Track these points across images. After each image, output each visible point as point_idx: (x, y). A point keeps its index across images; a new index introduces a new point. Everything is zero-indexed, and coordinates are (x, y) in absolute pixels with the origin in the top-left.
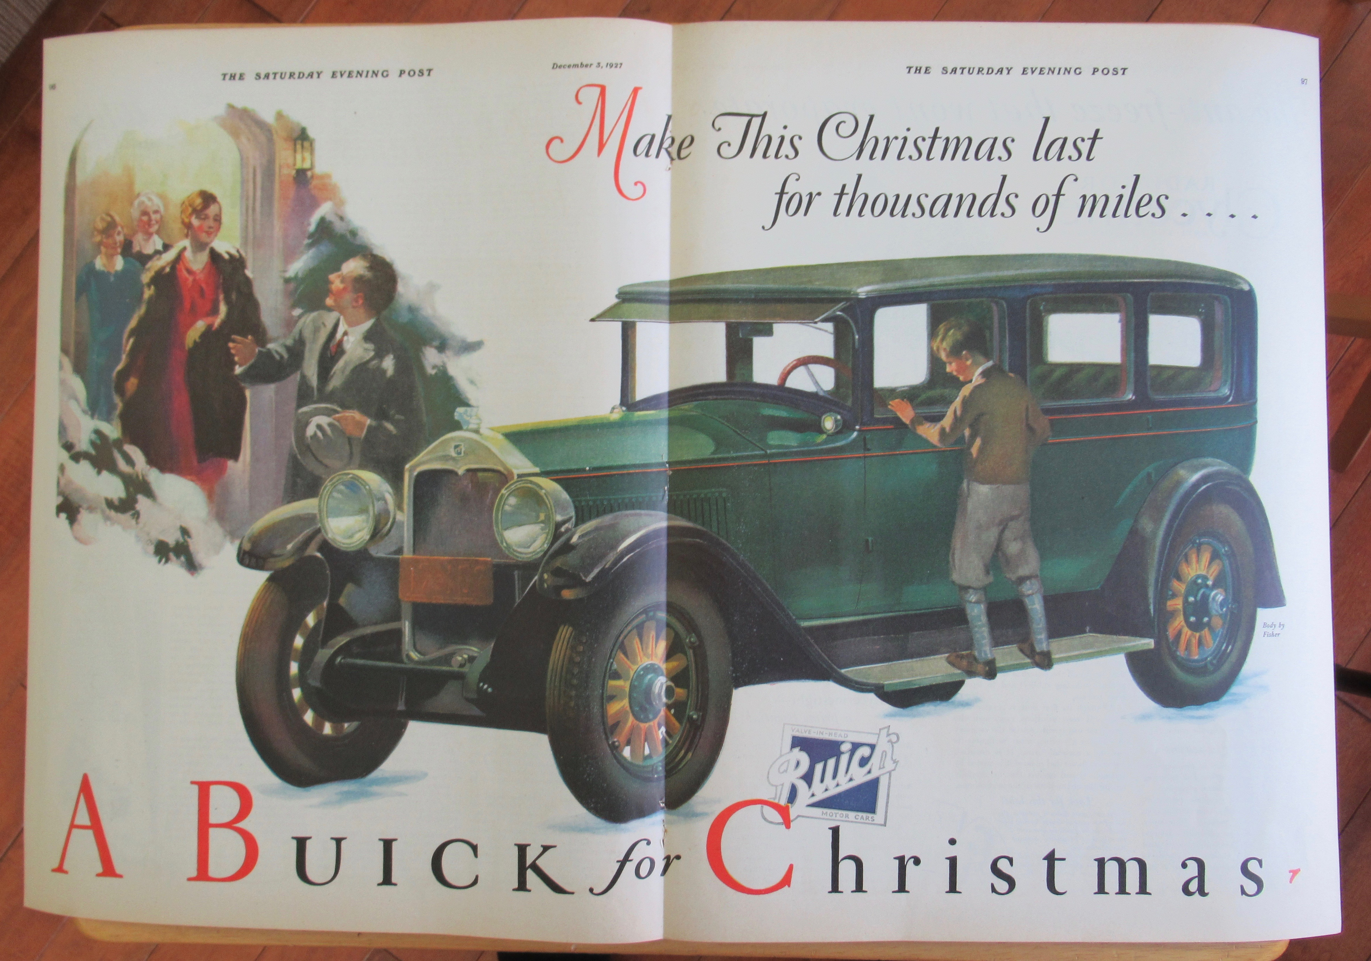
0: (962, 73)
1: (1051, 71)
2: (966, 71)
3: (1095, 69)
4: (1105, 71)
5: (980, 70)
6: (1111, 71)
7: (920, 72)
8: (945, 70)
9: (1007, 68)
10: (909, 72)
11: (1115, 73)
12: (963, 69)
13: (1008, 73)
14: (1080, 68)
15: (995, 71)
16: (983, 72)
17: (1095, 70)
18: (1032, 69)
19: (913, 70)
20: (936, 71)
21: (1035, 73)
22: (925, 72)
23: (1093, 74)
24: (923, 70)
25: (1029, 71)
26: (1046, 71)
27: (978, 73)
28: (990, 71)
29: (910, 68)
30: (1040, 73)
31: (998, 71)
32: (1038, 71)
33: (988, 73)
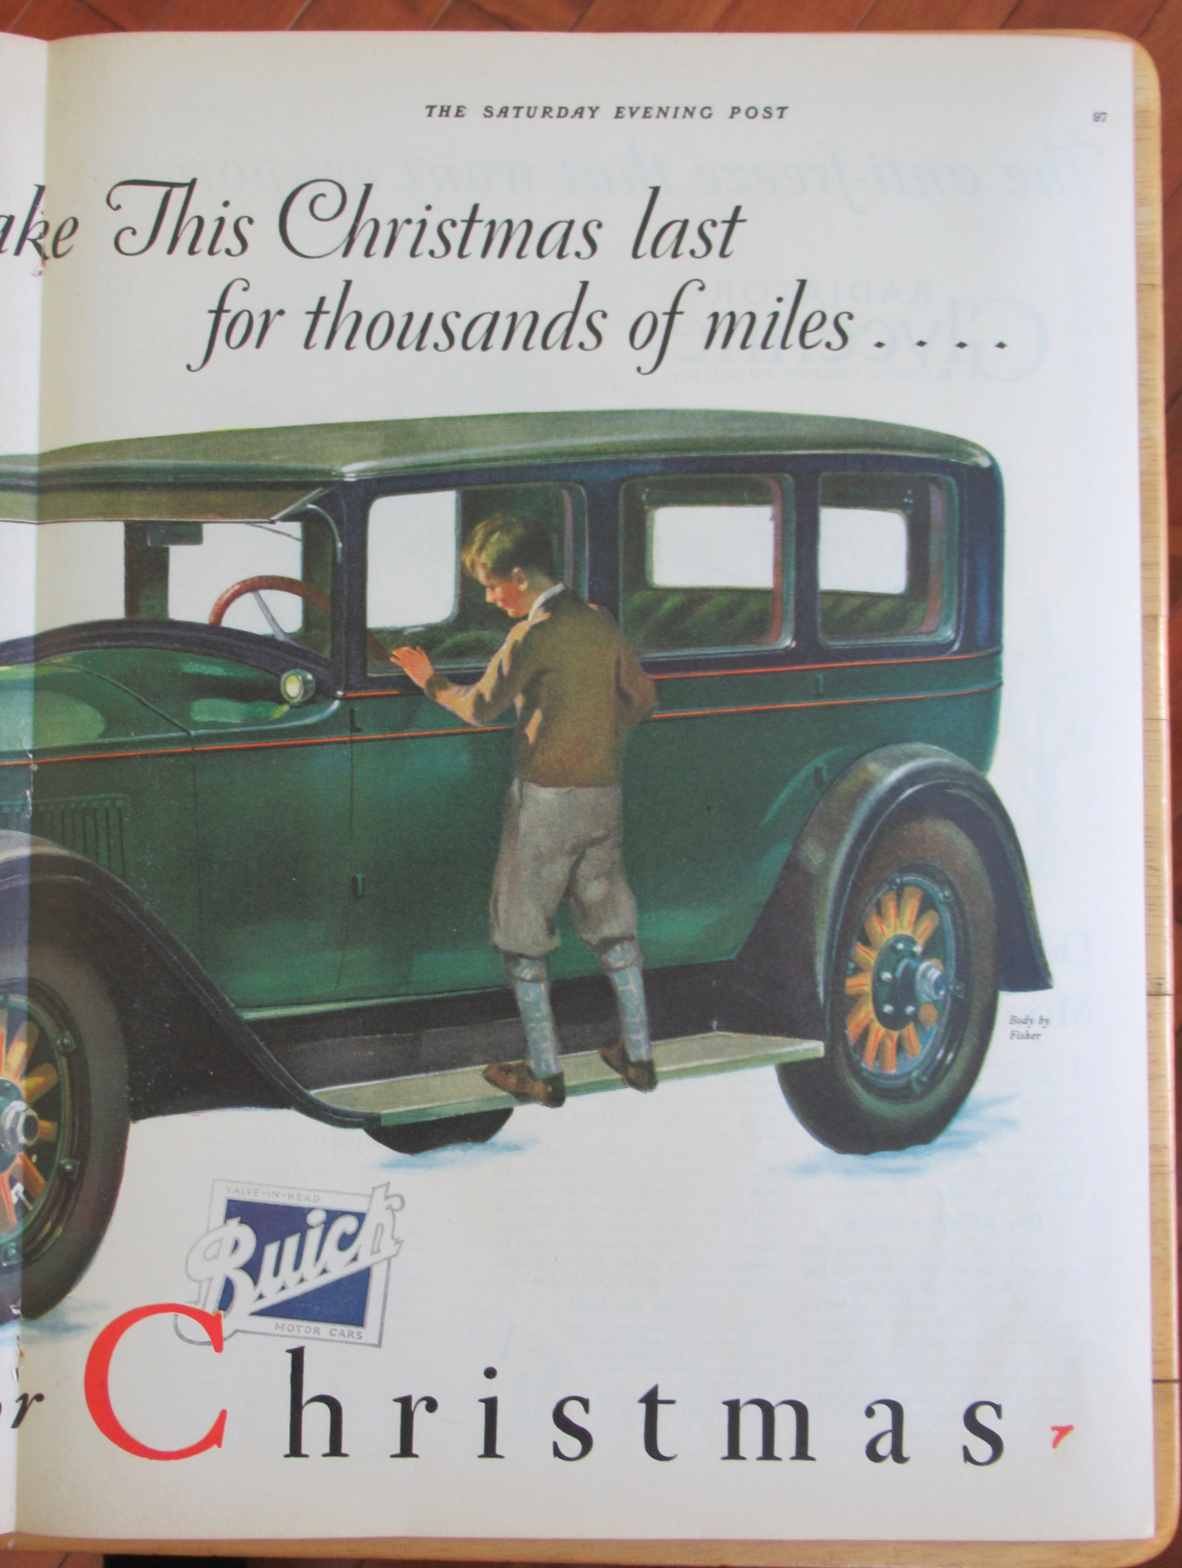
0: (517, 116)
1: (663, 112)
2: (523, 113)
3: (734, 108)
4: (752, 113)
5: (547, 111)
6: (761, 112)
7: (447, 115)
8: (489, 111)
9: (591, 108)
10: (430, 115)
11: (767, 115)
12: (519, 108)
13: (593, 116)
14: (709, 108)
15: (571, 113)
16: (551, 114)
17: (735, 111)
18: (631, 108)
19: (436, 111)
20: (474, 113)
21: (636, 116)
22: (457, 115)
23: (732, 117)
24: (453, 111)
25: (627, 113)
26: (654, 112)
27: (543, 116)
28: (563, 112)
29: (432, 108)
30: (644, 117)
31: (576, 113)
32: (641, 112)
33: (559, 116)
